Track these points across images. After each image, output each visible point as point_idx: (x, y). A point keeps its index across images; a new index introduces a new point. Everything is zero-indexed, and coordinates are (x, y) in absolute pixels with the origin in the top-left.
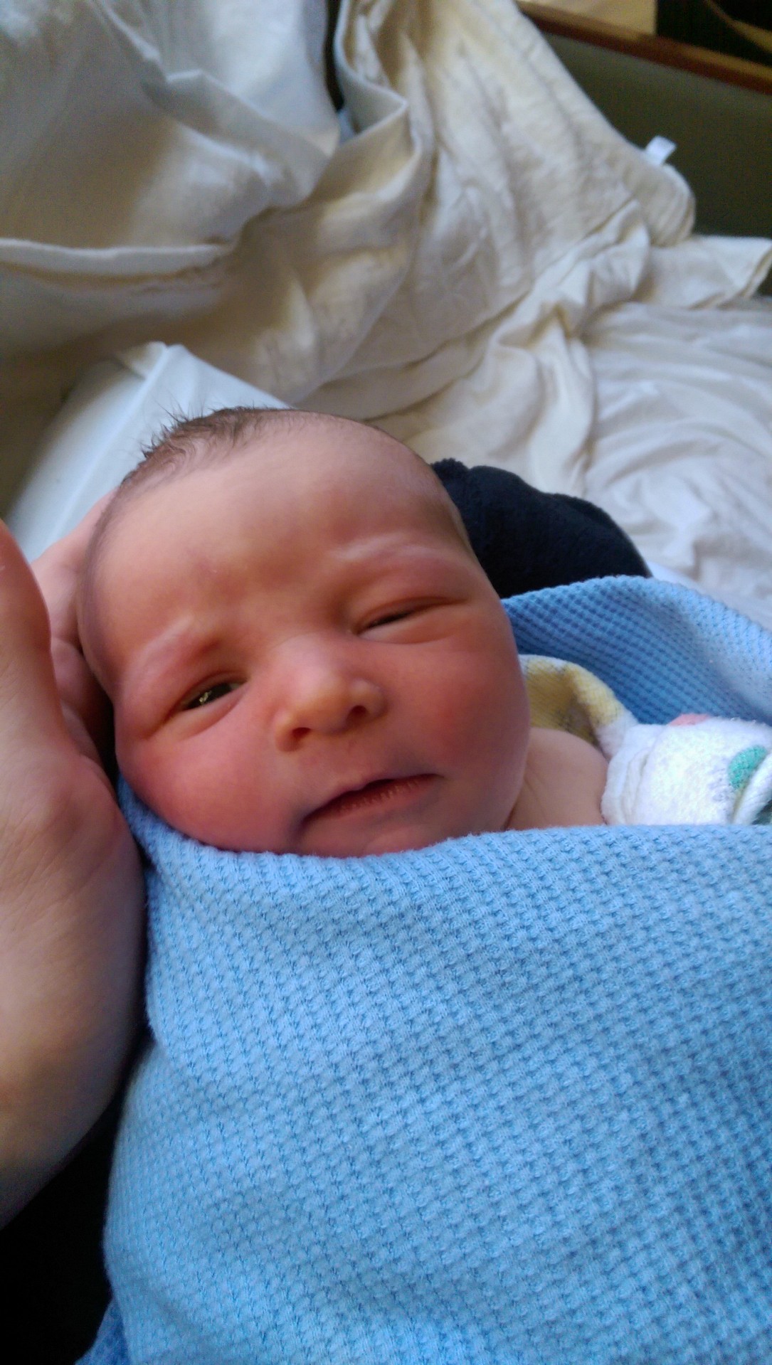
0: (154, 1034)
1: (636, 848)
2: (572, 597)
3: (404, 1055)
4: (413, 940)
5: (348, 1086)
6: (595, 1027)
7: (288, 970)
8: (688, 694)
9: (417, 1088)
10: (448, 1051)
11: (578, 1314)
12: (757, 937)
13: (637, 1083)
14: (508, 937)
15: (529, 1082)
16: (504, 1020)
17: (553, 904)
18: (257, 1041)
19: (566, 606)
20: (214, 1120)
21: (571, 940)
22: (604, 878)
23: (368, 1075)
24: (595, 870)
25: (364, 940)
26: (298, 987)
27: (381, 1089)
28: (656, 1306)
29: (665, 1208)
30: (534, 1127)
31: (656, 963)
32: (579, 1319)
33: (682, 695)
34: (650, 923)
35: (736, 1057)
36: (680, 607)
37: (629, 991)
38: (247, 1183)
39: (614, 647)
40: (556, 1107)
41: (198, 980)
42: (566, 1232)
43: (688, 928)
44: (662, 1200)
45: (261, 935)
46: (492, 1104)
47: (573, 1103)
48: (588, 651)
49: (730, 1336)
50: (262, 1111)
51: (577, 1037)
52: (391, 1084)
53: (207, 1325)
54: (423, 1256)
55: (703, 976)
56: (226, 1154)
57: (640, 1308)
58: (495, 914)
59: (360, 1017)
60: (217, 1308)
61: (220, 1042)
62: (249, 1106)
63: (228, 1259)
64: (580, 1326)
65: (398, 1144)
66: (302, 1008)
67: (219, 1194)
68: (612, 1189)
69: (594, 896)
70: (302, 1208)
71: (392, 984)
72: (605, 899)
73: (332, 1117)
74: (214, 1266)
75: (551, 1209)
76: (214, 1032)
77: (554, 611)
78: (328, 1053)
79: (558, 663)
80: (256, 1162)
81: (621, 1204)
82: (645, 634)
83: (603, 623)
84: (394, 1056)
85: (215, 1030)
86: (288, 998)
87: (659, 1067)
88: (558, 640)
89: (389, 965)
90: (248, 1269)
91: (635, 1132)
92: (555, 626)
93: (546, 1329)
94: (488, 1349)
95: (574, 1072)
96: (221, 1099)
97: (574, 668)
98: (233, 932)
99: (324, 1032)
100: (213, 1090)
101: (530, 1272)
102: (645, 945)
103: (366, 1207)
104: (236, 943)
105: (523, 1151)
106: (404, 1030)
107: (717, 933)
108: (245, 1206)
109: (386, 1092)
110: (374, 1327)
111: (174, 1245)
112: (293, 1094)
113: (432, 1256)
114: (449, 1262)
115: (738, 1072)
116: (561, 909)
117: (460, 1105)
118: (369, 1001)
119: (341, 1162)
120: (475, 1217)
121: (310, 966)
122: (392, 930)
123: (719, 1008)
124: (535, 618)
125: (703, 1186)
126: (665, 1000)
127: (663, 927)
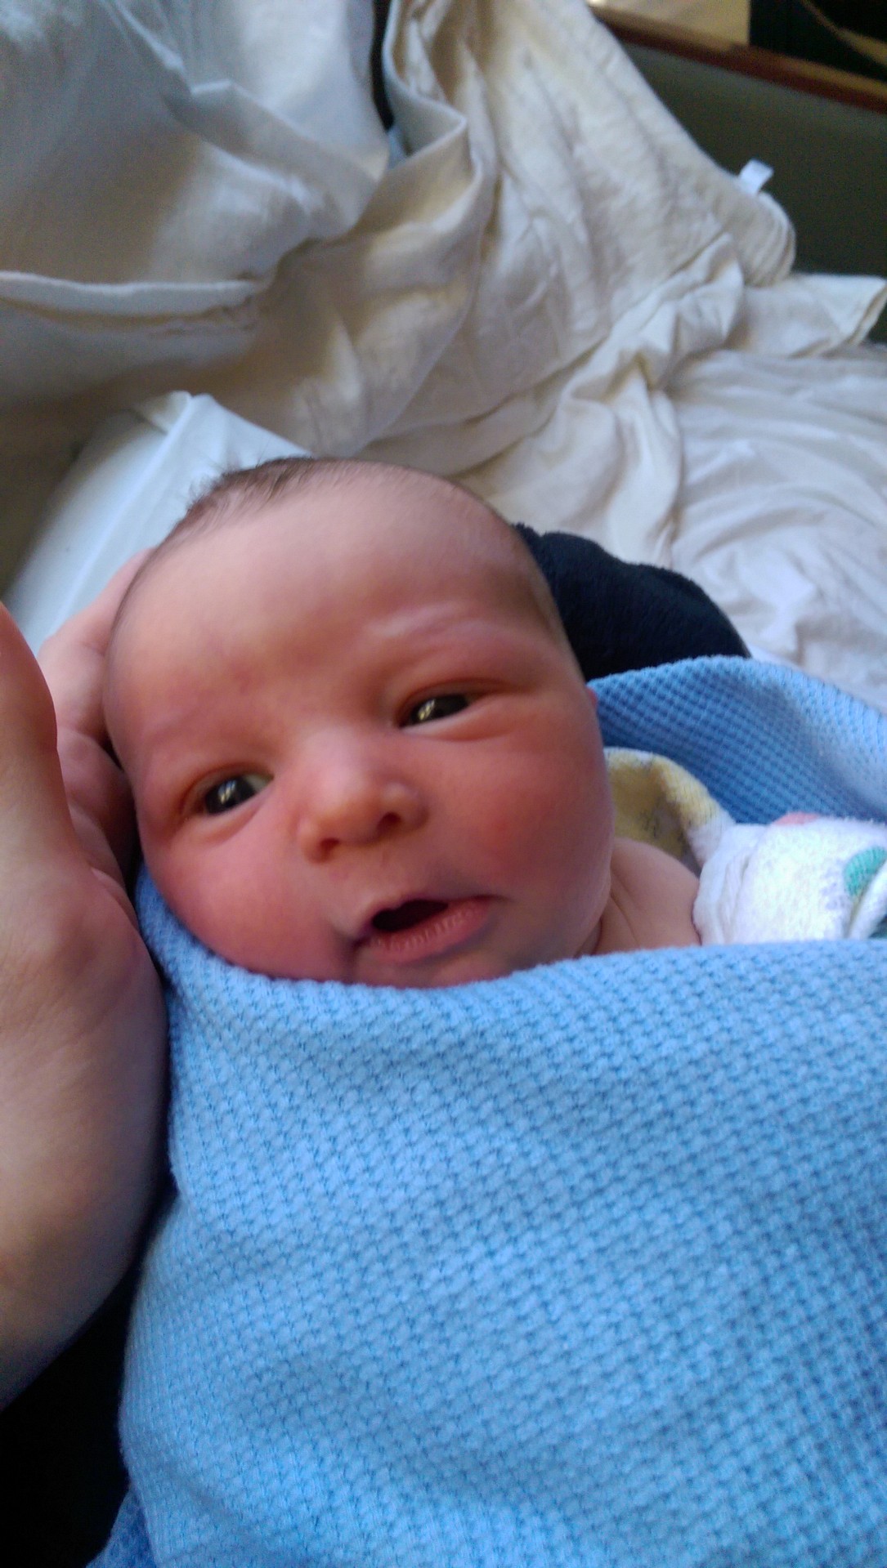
0: (176, 1183)
1: (731, 967)
2: (660, 681)
3: (469, 1201)
4: (477, 1071)
5: (407, 1237)
6: (689, 1168)
7: (334, 1107)
8: (794, 792)
9: (486, 1239)
10: (520, 1197)
11: (673, 1498)
12: (875, 1064)
13: (738, 1232)
14: (587, 1067)
15: (614, 1231)
16: (584, 1161)
17: (638, 1029)
18: (300, 1187)
19: (653, 692)
20: (251, 1279)
21: (660, 1070)
22: (696, 1000)
23: (429, 1225)
24: (685, 991)
25: (421, 1072)
26: (346, 1125)
27: (444, 1240)
28: (761, 1490)
29: (771, 1375)
30: (620, 1283)
31: (758, 1095)
32: (673, 1504)
33: (786, 793)
34: (751, 1048)
35: (852, 1203)
36: (786, 692)
37: (727, 1127)
38: (293, 1350)
39: (709, 738)
40: (645, 1259)
41: (228, 1119)
42: (658, 1403)
43: (795, 1055)
44: (767, 1366)
45: (300, 1067)
46: (571, 1256)
47: (664, 1256)
48: (678, 743)
49: (847, 1524)
50: (308, 1268)
51: (667, 1180)
52: (455, 1235)
53: (249, 1514)
54: (495, 1430)
55: (812, 1109)
56: (267, 1317)
57: (744, 1491)
58: (571, 1040)
59: (419, 1159)
60: (261, 1492)
61: (257, 1190)
62: (293, 1263)
63: (274, 1435)
64: (675, 1514)
65: (463, 1304)
66: (352, 1150)
67: (261, 1363)
68: (710, 1354)
69: (685, 1020)
70: (358, 1378)
71: (454, 1121)
72: (697, 1022)
73: (389, 1273)
74: (257, 1444)
75: (640, 1378)
76: (249, 1178)
77: (640, 698)
78: (383, 1200)
79: (642, 757)
80: (303, 1326)
81: (721, 1371)
82: (745, 724)
83: (696, 710)
84: (458, 1203)
85: (251, 1176)
86: (335, 1139)
87: (762, 1213)
88: (644, 731)
89: (450, 1098)
90: (297, 1445)
91: (735, 1288)
92: (641, 714)
93: (635, 1516)
94: (571, 1537)
95: (665, 1221)
96: (259, 1256)
97: (661, 761)
98: (268, 1064)
99: (378, 1176)
100: (249, 1247)
101: (616, 1449)
102: (746, 1074)
103: (428, 1376)
104: (272, 1076)
105: (607, 1311)
106: (469, 1173)
107: (828, 1060)
108: (292, 1374)
109: (450, 1243)
110: (443, 1509)
111: (207, 1424)
112: (344, 1248)
113: (505, 1432)
114: (524, 1438)
115: (854, 1221)
116: (647, 1034)
117: (535, 1257)
118: (429, 1141)
119: (399, 1324)
120: (552, 1386)
121: (359, 1102)
122: (451, 1059)
123: (832, 1146)
124: (618, 706)
125: (814, 1350)
126: (770, 1137)
127: (766, 1054)
